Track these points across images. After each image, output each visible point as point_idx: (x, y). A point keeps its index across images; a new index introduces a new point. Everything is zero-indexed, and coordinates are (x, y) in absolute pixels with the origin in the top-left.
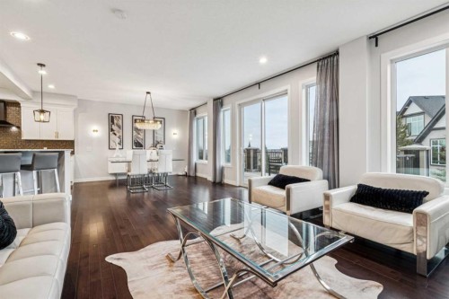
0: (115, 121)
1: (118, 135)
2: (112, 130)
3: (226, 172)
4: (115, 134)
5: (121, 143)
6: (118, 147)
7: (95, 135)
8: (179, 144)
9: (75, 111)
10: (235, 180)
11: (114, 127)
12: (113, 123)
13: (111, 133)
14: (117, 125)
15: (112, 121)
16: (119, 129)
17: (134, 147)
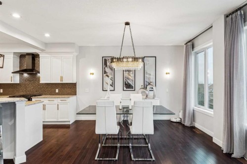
0: (108, 64)
2: (105, 72)
4: (108, 76)
5: (113, 85)
6: (110, 88)
7: (92, 77)
9: (77, 57)
12: (106, 66)
13: (104, 75)
14: (109, 67)
15: (106, 64)
16: (111, 72)
17: (125, 89)
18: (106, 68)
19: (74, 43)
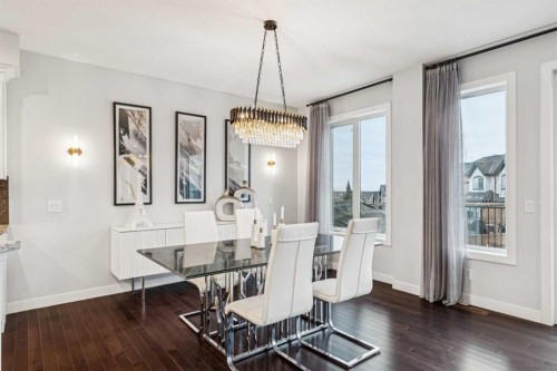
0: (132, 126)
1: (139, 164)
2: (123, 150)
3: (473, 275)
4: (132, 163)
5: (147, 187)
6: (141, 198)
7: (75, 161)
8: (283, 190)
9: (9, 85)
10: (538, 306)
11: (130, 143)
12: (127, 131)
13: (120, 158)
14: (136, 135)
15: (124, 126)
16: (142, 150)
17: (180, 199)
18: (125, 138)
19: (15, 35)
